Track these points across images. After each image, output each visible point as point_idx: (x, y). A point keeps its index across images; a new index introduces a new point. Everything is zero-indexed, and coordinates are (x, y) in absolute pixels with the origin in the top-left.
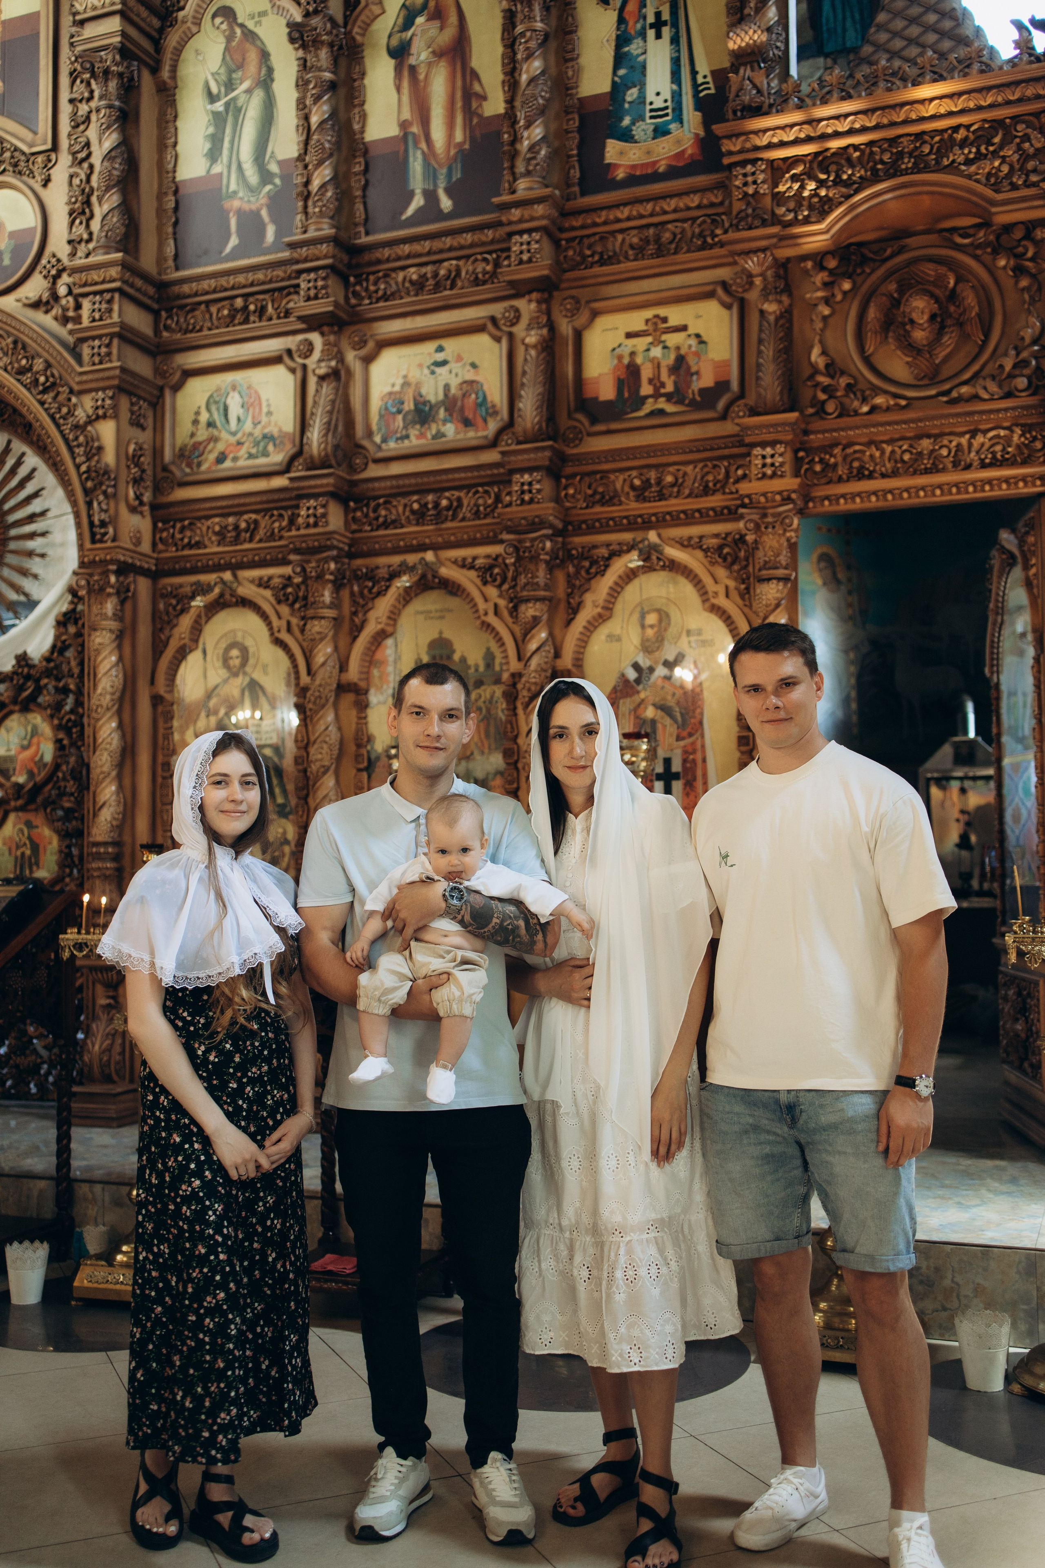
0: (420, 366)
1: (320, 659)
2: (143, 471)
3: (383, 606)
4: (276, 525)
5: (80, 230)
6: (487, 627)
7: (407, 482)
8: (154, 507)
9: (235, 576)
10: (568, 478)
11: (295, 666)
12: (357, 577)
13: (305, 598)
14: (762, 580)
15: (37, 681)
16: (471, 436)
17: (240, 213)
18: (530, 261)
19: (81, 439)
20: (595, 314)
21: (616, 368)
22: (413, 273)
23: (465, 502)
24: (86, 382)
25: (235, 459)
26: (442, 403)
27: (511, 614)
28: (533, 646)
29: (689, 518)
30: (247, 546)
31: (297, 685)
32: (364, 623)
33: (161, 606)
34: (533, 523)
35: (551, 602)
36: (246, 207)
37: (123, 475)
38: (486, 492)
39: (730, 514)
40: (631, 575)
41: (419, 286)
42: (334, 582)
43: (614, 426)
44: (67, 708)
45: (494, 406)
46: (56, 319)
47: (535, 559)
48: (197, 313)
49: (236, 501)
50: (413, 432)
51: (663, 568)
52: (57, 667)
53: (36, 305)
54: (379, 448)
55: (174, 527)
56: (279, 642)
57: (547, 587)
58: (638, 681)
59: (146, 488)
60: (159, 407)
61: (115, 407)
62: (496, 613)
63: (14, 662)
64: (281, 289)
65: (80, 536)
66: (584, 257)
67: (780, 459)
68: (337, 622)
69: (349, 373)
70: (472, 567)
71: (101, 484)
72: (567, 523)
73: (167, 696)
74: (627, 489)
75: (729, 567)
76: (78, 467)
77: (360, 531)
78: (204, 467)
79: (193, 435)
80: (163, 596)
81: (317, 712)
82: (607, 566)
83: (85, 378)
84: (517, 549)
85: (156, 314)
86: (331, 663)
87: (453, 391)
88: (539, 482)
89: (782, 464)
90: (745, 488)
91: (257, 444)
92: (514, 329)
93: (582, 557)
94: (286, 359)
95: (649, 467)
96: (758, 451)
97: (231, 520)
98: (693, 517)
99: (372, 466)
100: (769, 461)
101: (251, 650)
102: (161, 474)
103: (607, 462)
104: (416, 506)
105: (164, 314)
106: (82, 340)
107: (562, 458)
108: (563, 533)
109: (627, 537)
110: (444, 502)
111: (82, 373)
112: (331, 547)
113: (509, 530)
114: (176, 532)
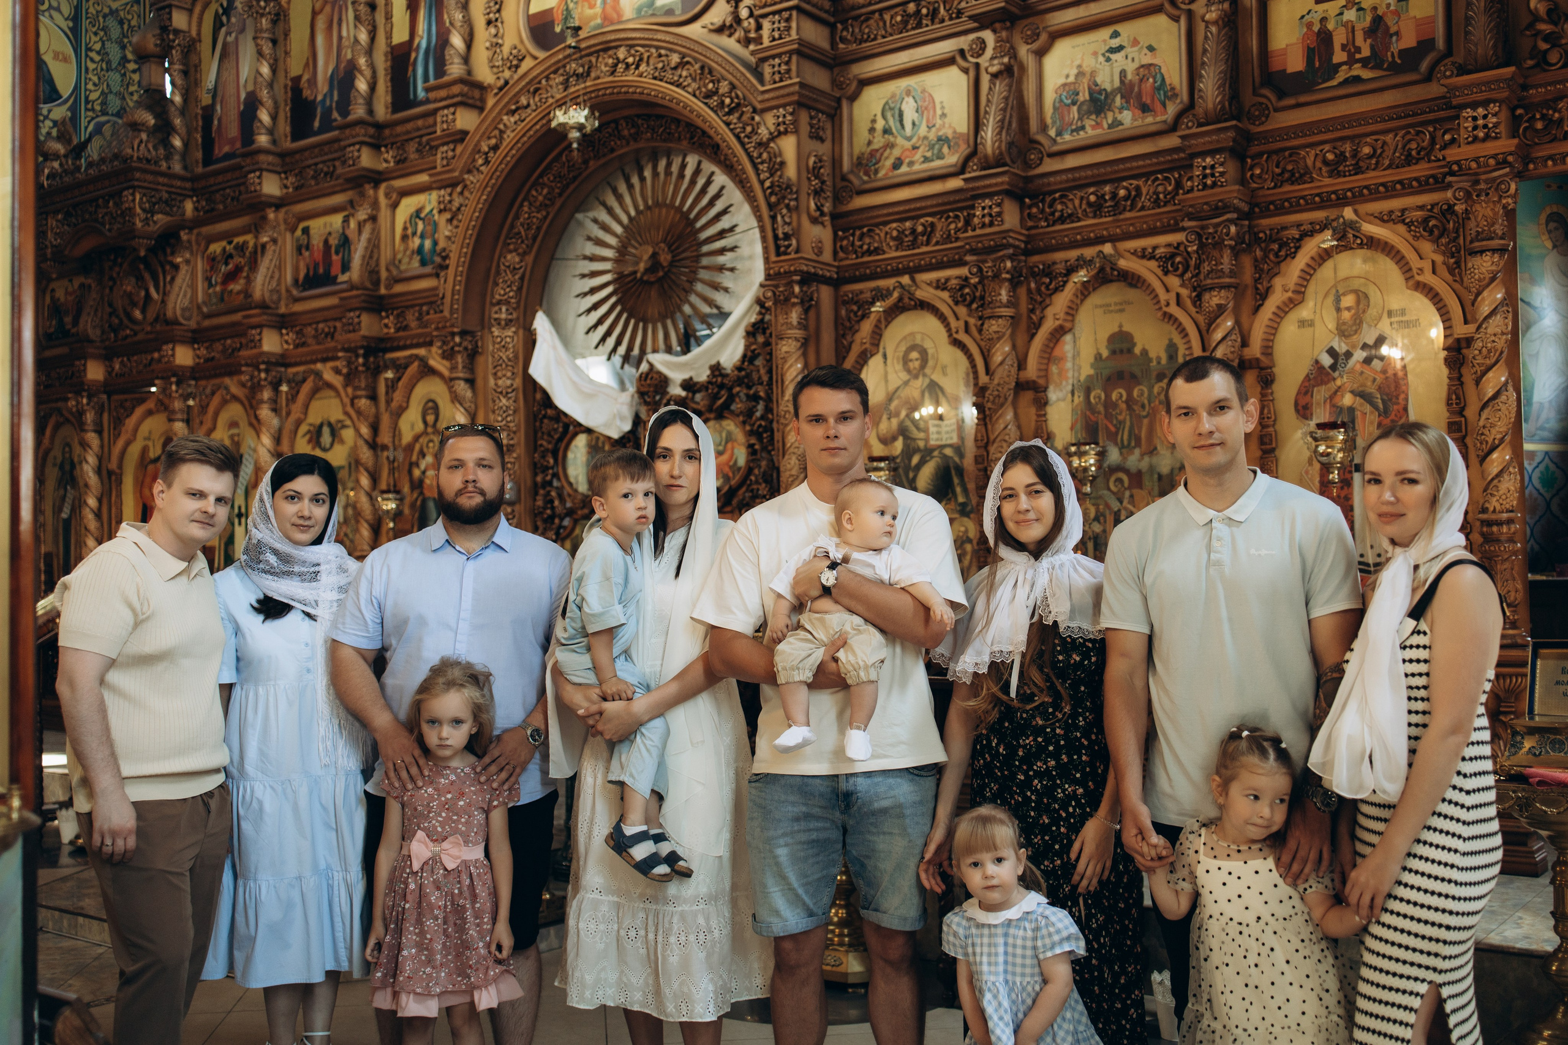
0: (1095, 54)
1: (998, 358)
2: (823, 182)
3: (1060, 302)
4: (953, 226)
6: (1169, 318)
7: (1083, 174)
8: (834, 217)
9: (913, 279)
10: (1253, 158)
11: (974, 366)
12: (1033, 274)
13: (982, 298)
14: (1473, 253)
15: (730, 389)
19: (765, 155)
21: (1305, 37)
23: (1144, 191)
24: (768, 100)
25: (911, 164)
26: (1119, 90)
27: (1194, 304)
28: (1218, 335)
29: (1389, 191)
30: (924, 249)
31: (976, 384)
32: (1042, 319)
33: (843, 312)
34: (1217, 208)
35: (1237, 289)
37: (805, 188)
38: (1167, 179)
39: (1438, 183)
40: (1325, 255)
42: (1010, 280)
43: (1303, 99)
44: (758, 414)
45: (1173, 89)
46: (739, 41)
47: (1219, 245)
48: (872, 22)
49: (913, 206)
50: (1089, 123)
51: (1361, 246)
52: (748, 376)
53: (720, 30)
54: (1054, 141)
55: (853, 235)
56: (957, 343)
57: (1232, 274)
58: (1333, 367)
59: (826, 199)
60: (837, 118)
61: (795, 122)
62: (1179, 303)
63: (708, 372)
65: (766, 249)
67: (1494, 120)
68: (1014, 320)
69: (1023, 68)
70: (1152, 257)
71: (784, 198)
72: (1253, 205)
74: (1319, 164)
75: (1436, 241)
76: (762, 183)
77: (1036, 227)
78: (881, 174)
79: (870, 143)
80: (845, 303)
81: (996, 411)
82: (1298, 248)
83: (767, 96)
84: (1199, 236)
85: (832, 27)
86: (1009, 361)
87: (1129, 77)
88: (1222, 164)
89: (1496, 125)
90: (1453, 154)
91: (931, 147)
92: (1193, 7)
93: (1271, 239)
94: (959, 60)
95: (1343, 139)
96: (1468, 112)
97: (908, 224)
98: (1394, 189)
99: (1046, 160)
100: (1480, 122)
101: (930, 351)
102: (840, 184)
103: (1297, 137)
104: (1092, 198)
105: (839, 26)
106: (763, 60)
107: (1247, 137)
108: (1248, 216)
109: (1320, 215)
110: (1122, 192)
111: (765, 92)
112: (1007, 245)
113: (1191, 217)
114: (855, 240)
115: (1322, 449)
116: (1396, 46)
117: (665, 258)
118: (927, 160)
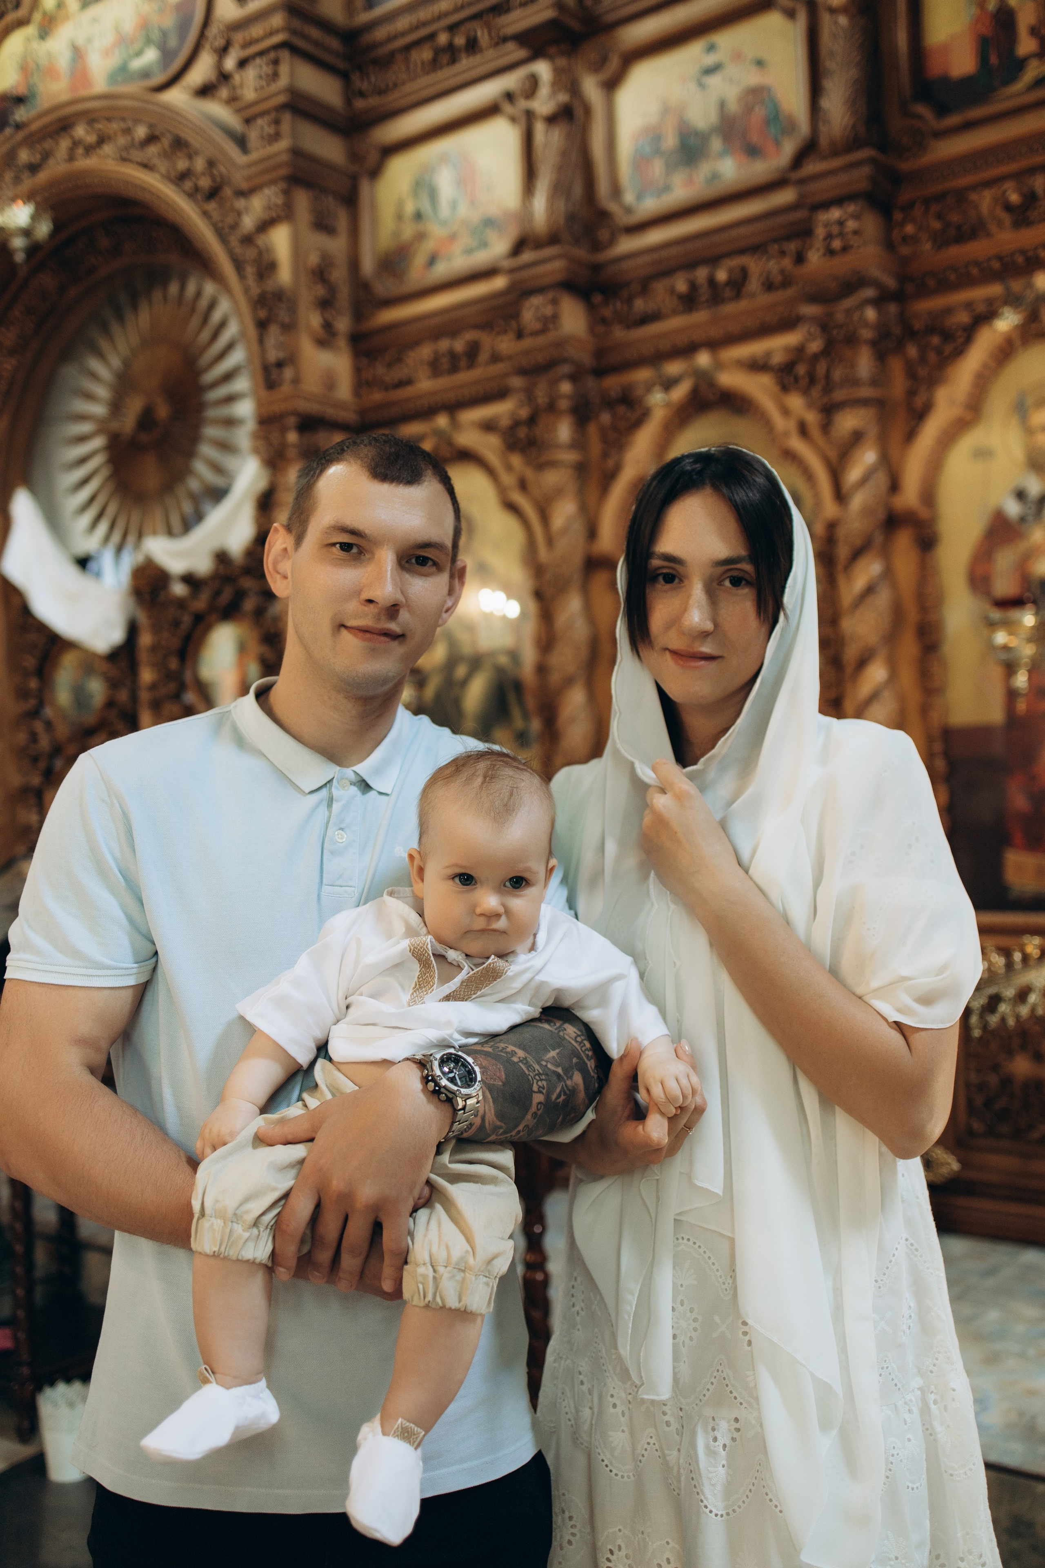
0: (685, 80)
1: (557, 522)
2: (335, 290)
6: (788, 454)
8: (354, 338)
9: (453, 420)
10: (903, 208)
11: (531, 537)
12: (609, 403)
15: (236, 582)
16: (760, 170)
19: (252, 254)
23: (753, 271)
24: (253, 176)
25: (449, 258)
27: (823, 431)
28: (857, 473)
30: (466, 376)
31: (534, 562)
32: (618, 467)
34: (848, 283)
35: (880, 405)
37: (305, 297)
42: (573, 412)
43: (975, 113)
46: (224, 103)
47: (852, 340)
48: (393, 64)
49: (453, 316)
50: (678, 178)
53: (205, 91)
55: (378, 363)
56: (511, 507)
57: (875, 382)
59: (340, 313)
60: (353, 203)
61: (288, 205)
62: (804, 433)
63: (212, 562)
64: (495, 9)
65: (256, 386)
68: (581, 469)
69: (587, 110)
70: (766, 369)
71: (274, 310)
72: (903, 278)
74: (998, 212)
77: (609, 334)
79: (397, 234)
81: (559, 597)
82: (969, 340)
83: (252, 171)
84: (824, 328)
85: (344, 76)
86: (574, 526)
88: (857, 217)
91: (474, 233)
93: (931, 330)
94: (506, 106)
95: (1033, 171)
97: (445, 343)
99: (621, 238)
103: (965, 173)
104: (683, 288)
105: (356, 74)
106: (248, 121)
107: (896, 179)
108: (899, 297)
110: (722, 275)
111: (249, 165)
112: (565, 361)
113: (813, 298)
114: (380, 370)
115: (1001, 638)
117: (163, 411)
118: (469, 251)
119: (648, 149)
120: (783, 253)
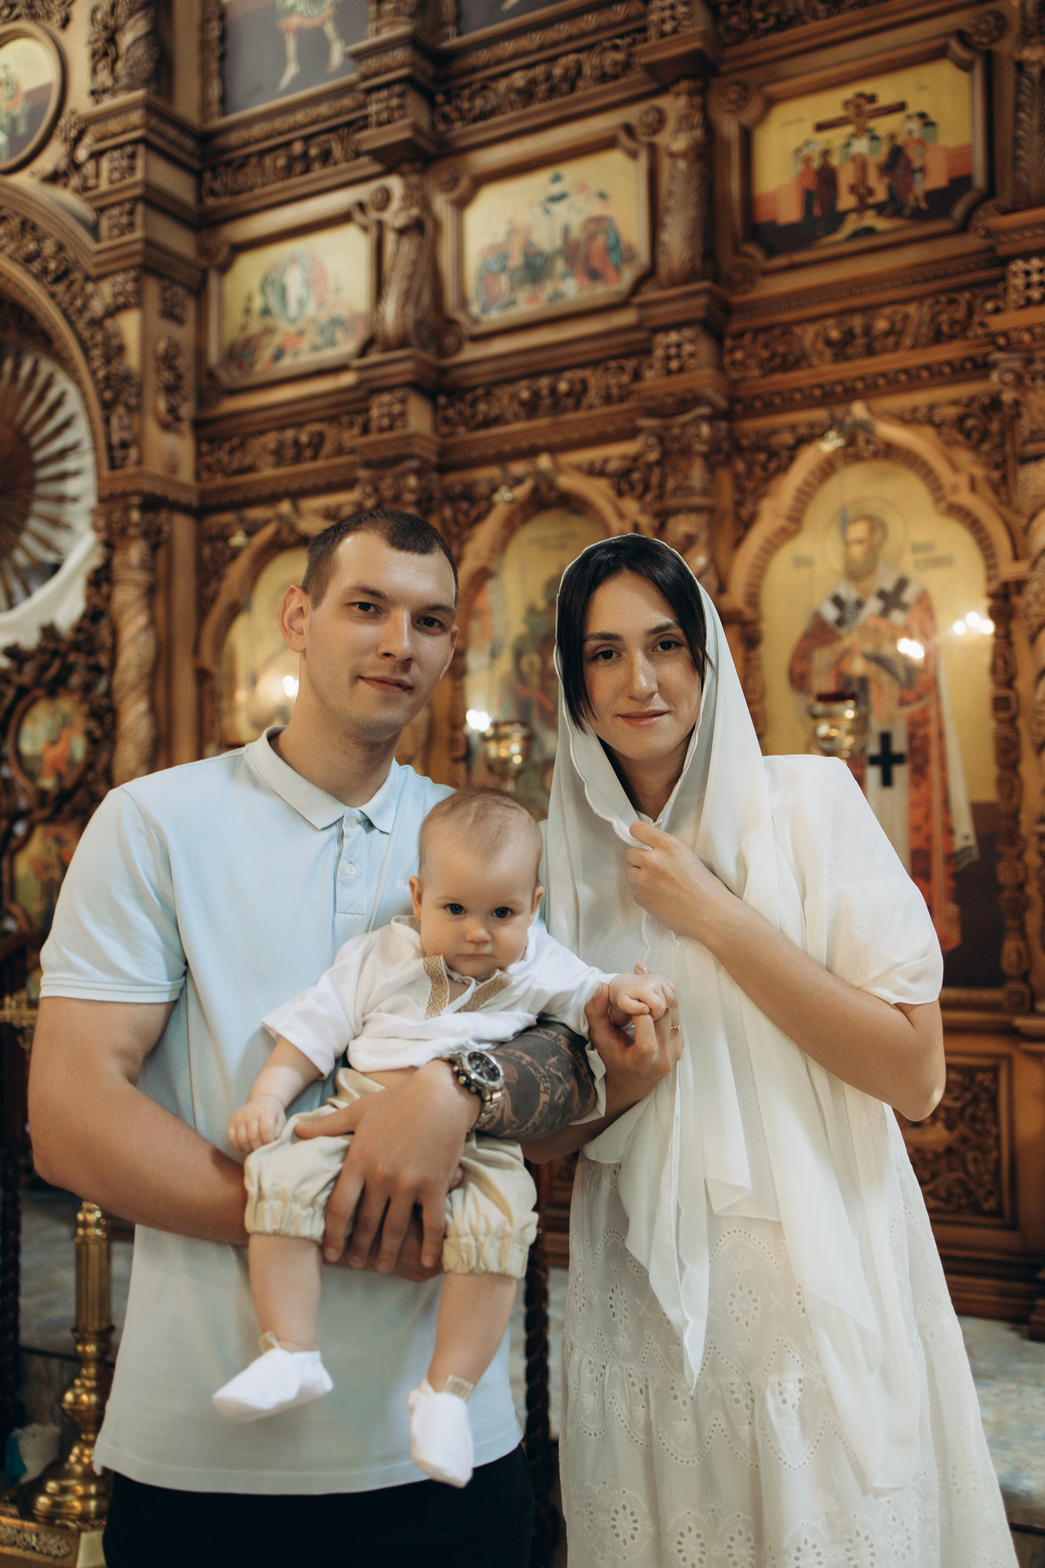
0: (531, 205)
2: (180, 377)
3: (483, 536)
5: (104, 78)
7: (512, 363)
8: (197, 423)
9: (295, 507)
10: (734, 336)
12: (451, 498)
14: (1024, 460)
15: (64, 656)
16: (601, 293)
17: (300, 32)
18: (675, 31)
19: (99, 337)
20: (771, 103)
21: (802, 176)
22: (519, 79)
23: (592, 384)
24: (103, 263)
25: (296, 354)
29: (913, 380)
30: (309, 465)
33: (207, 552)
34: (684, 401)
35: (712, 513)
36: (308, 23)
37: (151, 381)
39: (976, 366)
41: (527, 94)
42: (418, 505)
43: (796, 258)
44: (98, 691)
46: (76, 192)
47: (686, 452)
48: (247, 168)
49: (296, 409)
50: (523, 294)
51: (876, 455)
52: (91, 638)
55: (221, 448)
57: (705, 492)
58: (840, 622)
59: (185, 399)
60: (201, 295)
61: (139, 293)
63: (39, 635)
64: (349, 124)
65: (97, 463)
66: (753, 25)
69: (438, 226)
70: (602, 474)
71: (122, 393)
72: (733, 400)
73: (214, 670)
74: (820, 345)
75: (975, 448)
76: (93, 373)
77: (453, 434)
79: (244, 328)
80: (209, 540)
82: (792, 459)
83: (103, 257)
84: (661, 440)
85: (196, 174)
88: (692, 341)
90: (998, 324)
91: (322, 331)
92: (657, 137)
93: (757, 447)
94: (358, 215)
95: (851, 311)
96: (1019, 265)
97: (289, 433)
98: (919, 377)
99: (467, 346)
100: (1035, 279)
102: (205, 380)
103: (790, 309)
104: (525, 395)
105: (208, 175)
106: (101, 210)
107: (727, 310)
108: (728, 415)
109: (820, 415)
110: (563, 386)
111: (100, 252)
112: (412, 456)
113: (650, 413)
114: (223, 455)
115: (824, 729)
116: (922, 185)
118: (315, 348)
119: (495, 267)
120: (621, 369)
